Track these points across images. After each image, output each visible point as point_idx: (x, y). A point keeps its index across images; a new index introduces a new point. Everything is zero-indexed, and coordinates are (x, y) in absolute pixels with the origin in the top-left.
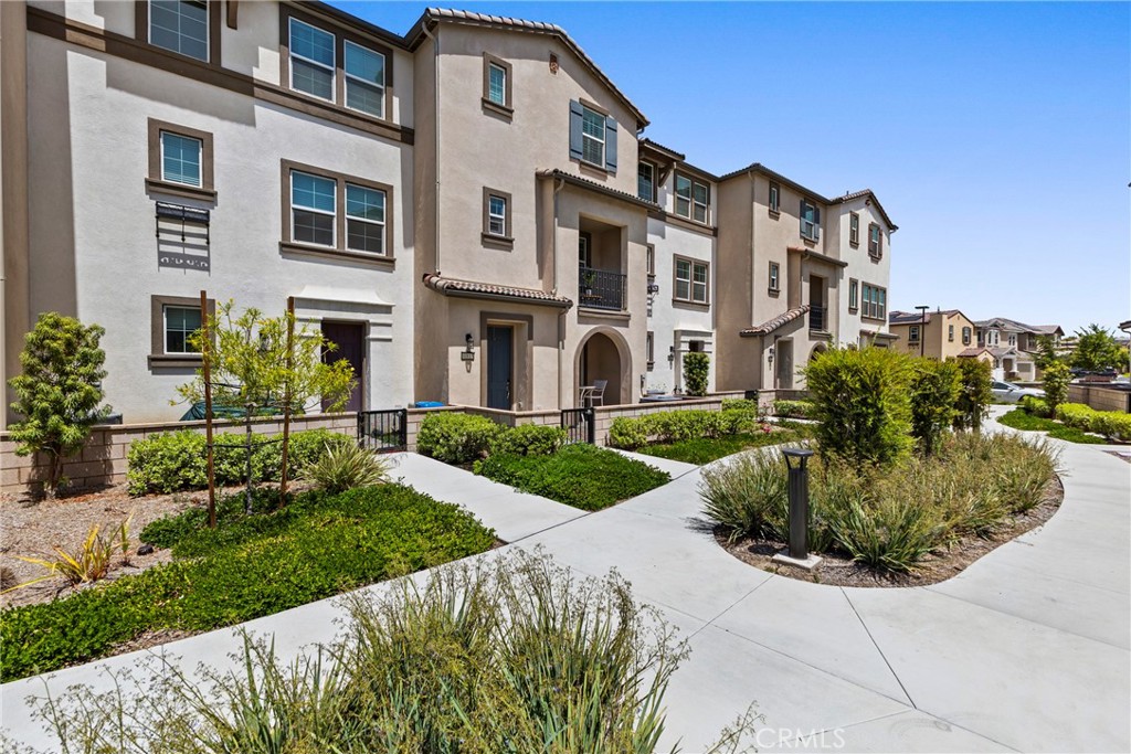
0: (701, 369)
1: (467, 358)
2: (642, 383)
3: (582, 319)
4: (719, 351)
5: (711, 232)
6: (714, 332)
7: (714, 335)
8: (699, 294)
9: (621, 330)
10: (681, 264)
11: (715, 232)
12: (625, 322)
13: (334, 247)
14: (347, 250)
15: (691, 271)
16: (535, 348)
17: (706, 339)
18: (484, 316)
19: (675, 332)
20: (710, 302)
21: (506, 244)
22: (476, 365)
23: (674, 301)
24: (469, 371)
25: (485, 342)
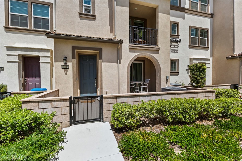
0: (200, 72)
1: (65, 68)
2: (167, 80)
3: (131, 50)
4: (214, 67)
5: (210, 16)
6: (211, 58)
7: (211, 60)
8: (203, 42)
9: (155, 55)
10: (194, 30)
11: (212, 16)
12: (157, 51)
13: (28, 28)
14: (33, 29)
15: (199, 33)
16: (103, 63)
17: (206, 62)
18: (74, 48)
19: (190, 59)
20: (209, 46)
21: (93, 18)
22: (70, 71)
23: (189, 46)
24: (66, 74)
25: (75, 61)
